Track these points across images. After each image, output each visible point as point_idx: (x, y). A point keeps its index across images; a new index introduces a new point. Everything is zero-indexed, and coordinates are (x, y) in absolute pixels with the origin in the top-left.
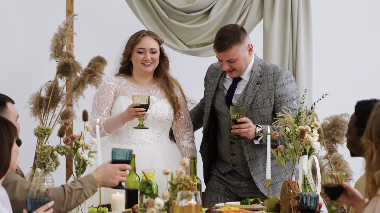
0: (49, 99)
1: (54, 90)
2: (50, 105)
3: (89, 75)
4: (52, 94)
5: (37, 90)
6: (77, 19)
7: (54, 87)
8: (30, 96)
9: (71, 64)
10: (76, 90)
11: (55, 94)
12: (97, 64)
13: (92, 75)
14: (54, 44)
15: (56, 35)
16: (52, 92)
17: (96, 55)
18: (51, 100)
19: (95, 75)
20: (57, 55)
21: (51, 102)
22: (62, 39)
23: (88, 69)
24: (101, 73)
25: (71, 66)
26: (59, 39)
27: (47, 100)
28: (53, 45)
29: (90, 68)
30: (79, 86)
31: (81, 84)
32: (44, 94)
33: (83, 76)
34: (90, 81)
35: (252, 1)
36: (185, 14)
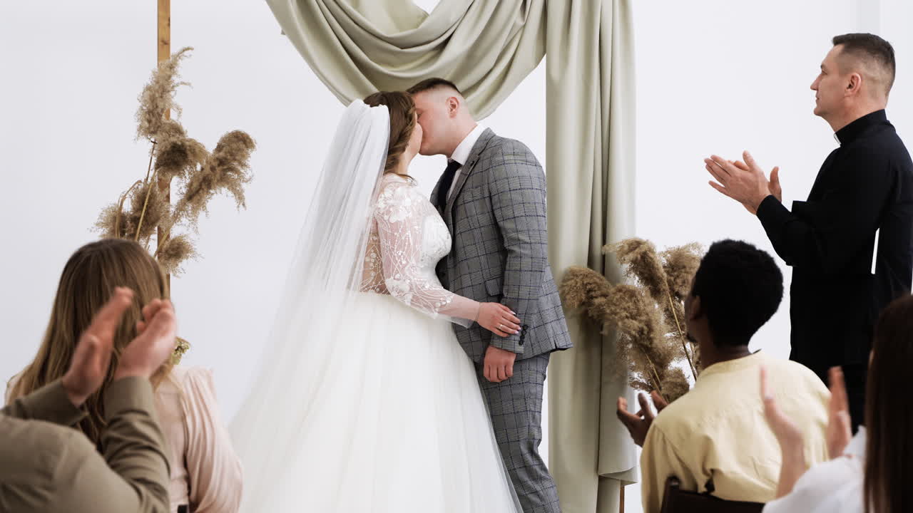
0: (139, 218)
1: (149, 202)
2: (141, 230)
3: (221, 167)
4: (145, 207)
5: (114, 200)
6: (190, 56)
7: (149, 193)
8: (101, 211)
9: (188, 148)
10: (195, 199)
11: (150, 207)
12: (234, 146)
13: (225, 167)
14: (145, 106)
15: (148, 88)
16: (146, 204)
17: (231, 129)
18: (143, 222)
19: (231, 169)
20: (152, 129)
21: (142, 224)
22: (161, 97)
23: (217, 155)
24: (243, 165)
25: (188, 152)
26: (157, 95)
27: (135, 220)
28: (144, 108)
29: (222, 154)
30: (201, 192)
31: (203, 187)
32: (128, 207)
33: (208, 170)
34: (223, 180)
35: (524, 26)
36: (398, 49)
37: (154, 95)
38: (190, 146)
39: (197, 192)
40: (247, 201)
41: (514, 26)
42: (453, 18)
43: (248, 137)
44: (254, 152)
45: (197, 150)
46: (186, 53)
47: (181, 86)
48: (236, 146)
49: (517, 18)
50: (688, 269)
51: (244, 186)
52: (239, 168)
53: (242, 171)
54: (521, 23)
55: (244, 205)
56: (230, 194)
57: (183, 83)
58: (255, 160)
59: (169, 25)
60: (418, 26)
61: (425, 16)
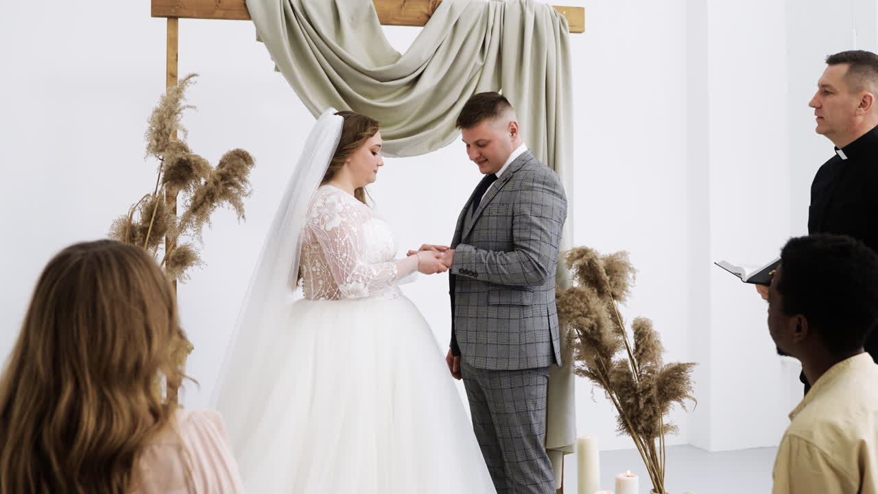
0: (148, 228)
1: (157, 212)
2: (149, 239)
3: (223, 182)
4: (153, 219)
5: (125, 212)
6: (196, 82)
7: (156, 206)
8: (112, 222)
9: (193, 163)
10: (200, 211)
11: (158, 219)
12: (236, 162)
13: (227, 182)
14: (154, 126)
15: (157, 111)
16: (154, 215)
17: (233, 147)
18: (151, 232)
19: (233, 184)
20: (160, 147)
21: (150, 234)
22: (169, 118)
23: (220, 171)
24: (243, 180)
25: (194, 167)
26: (165, 116)
27: (144, 230)
28: (154, 128)
29: (224, 170)
30: (205, 204)
31: (207, 199)
32: (137, 219)
33: (211, 185)
34: (225, 194)
35: (483, 66)
36: (378, 82)
37: (162, 116)
38: (195, 161)
39: (201, 204)
40: (246, 214)
41: (475, 64)
42: (424, 57)
43: (248, 154)
44: (253, 169)
45: (202, 165)
46: (192, 79)
47: (187, 109)
48: (237, 163)
49: (477, 59)
50: (619, 273)
51: (244, 200)
52: (240, 183)
53: (243, 186)
54: (481, 64)
55: (243, 217)
56: (231, 206)
57: (188, 106)
58: (253, 175)
59: (177, 60)
60: (395, 62)
61: (399, 56)
